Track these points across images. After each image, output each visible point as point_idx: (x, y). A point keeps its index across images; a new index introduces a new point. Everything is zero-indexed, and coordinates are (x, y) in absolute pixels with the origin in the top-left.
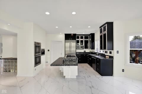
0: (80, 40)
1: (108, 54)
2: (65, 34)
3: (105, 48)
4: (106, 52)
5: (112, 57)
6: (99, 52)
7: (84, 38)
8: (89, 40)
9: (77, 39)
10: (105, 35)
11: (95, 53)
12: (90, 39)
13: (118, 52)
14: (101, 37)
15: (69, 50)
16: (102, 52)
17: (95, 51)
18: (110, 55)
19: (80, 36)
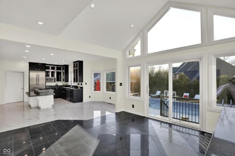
0: (51, 70)
1: (80, 86)
2: (30, 63)
3: (77, 81)
4: (79, 84)
5: (82, 88)
6: (73, 84)
7: (56, 68)
8: (62, 71)
9: (47, 70)
10: (77, 70)
11: (69, 86)
12: (64, 71)
13: (86, 84)
14: (74, 70)
15: (36, 83)
16: (76, 84)
17: (69, 83)
18: (81, 86)
19: (50, 66)
